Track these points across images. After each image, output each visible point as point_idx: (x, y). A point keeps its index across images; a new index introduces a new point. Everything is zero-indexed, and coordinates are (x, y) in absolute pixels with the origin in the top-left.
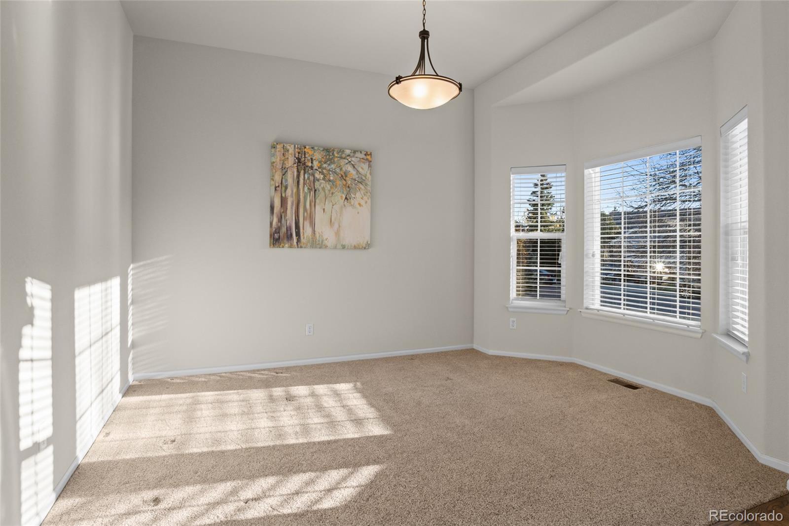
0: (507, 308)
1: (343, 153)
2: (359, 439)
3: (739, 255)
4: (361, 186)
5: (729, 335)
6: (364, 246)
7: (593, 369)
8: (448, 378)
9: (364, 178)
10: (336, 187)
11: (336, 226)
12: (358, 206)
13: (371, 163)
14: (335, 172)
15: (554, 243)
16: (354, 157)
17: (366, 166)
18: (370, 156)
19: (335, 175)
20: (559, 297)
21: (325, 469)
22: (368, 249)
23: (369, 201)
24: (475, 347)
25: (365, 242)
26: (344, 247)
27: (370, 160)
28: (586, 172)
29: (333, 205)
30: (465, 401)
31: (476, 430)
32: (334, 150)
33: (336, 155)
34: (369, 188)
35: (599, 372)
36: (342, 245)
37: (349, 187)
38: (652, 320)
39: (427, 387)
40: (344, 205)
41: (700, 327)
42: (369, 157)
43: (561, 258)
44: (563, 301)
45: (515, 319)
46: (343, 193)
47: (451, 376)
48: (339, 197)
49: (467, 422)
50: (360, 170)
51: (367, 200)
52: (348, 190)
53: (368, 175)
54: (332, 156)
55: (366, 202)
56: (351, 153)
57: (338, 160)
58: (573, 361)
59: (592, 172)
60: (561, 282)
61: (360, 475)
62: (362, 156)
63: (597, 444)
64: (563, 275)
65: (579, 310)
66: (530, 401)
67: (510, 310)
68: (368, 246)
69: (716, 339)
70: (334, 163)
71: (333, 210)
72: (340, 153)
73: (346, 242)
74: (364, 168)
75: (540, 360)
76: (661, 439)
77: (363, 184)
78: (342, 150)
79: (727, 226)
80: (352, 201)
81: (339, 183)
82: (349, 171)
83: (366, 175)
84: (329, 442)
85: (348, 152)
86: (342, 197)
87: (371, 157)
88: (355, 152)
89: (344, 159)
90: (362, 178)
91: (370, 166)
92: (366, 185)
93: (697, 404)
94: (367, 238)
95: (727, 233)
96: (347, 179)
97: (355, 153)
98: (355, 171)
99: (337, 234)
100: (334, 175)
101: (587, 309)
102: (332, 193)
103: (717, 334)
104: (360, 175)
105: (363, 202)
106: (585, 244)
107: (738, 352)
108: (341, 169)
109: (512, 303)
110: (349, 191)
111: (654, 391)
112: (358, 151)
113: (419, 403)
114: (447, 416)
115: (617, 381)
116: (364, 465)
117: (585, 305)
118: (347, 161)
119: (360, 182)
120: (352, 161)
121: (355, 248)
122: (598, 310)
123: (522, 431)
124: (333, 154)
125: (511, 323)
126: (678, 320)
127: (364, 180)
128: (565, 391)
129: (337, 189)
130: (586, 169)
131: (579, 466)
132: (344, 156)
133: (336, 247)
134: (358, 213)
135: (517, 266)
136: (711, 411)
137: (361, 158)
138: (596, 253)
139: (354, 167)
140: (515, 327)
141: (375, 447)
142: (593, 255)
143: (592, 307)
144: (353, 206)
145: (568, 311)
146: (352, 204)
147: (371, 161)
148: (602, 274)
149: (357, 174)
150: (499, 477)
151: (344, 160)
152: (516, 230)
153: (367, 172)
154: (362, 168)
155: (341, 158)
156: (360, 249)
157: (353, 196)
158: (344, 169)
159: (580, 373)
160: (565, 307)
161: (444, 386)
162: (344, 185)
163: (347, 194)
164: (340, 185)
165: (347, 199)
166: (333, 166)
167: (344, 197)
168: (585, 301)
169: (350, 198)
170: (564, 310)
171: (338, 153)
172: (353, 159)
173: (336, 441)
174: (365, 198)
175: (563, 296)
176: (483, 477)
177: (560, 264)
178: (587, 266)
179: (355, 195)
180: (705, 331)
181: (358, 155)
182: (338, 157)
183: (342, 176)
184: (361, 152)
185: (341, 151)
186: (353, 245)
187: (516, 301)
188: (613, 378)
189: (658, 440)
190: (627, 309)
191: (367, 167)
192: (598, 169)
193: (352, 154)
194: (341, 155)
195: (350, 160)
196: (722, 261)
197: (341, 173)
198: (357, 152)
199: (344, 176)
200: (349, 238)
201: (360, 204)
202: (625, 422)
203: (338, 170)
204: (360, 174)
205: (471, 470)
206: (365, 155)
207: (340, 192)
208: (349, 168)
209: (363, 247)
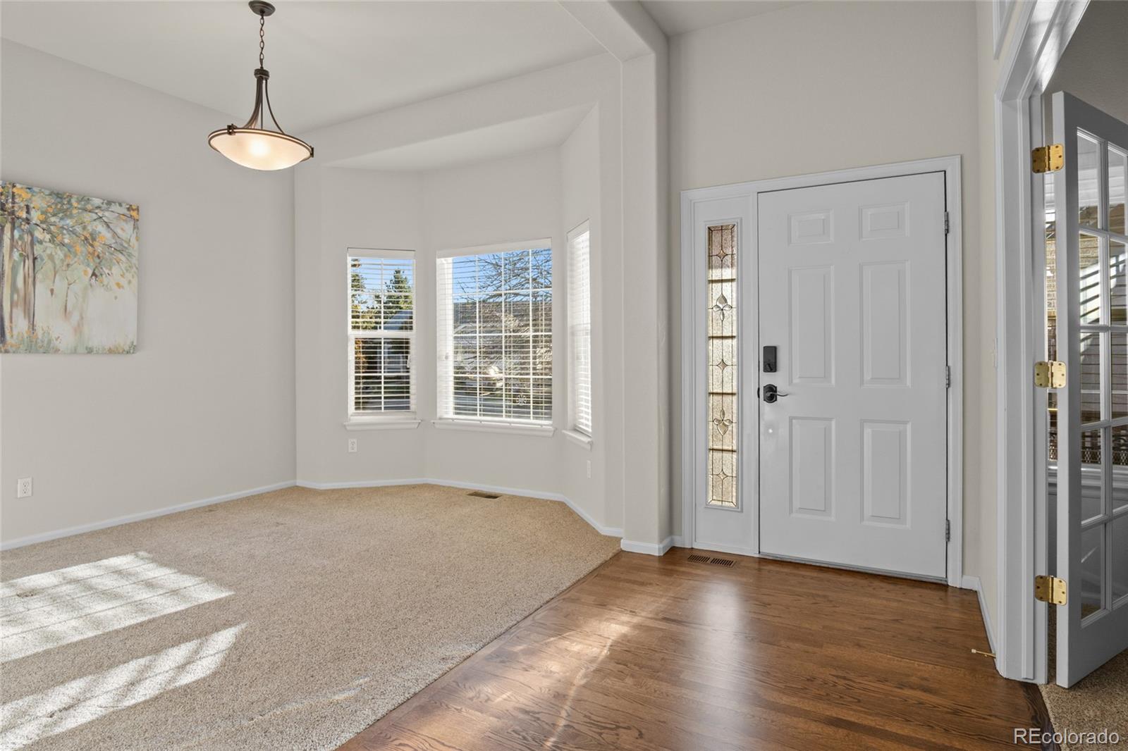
0: (345, 426)
1: (88, 203)
2: (187, 610)
3: (582, 355)
4: (120, 256)
5: (576, 429)
6: (127, 348)
7: (449, 487)
8: (278, 523)
9: (126, 245)
10: (76, 255)
11: (75, 317)
12: (115, 287)
13: (138, 223)
14: (74, 232)
15: (402, 343)
16: (108, 211)
17: (129, 227)
18: (136, 212)
19: (74, 236)
20: (408, 408)
21: (157, 651)
22: (133, 353)
23: (135, 281)
24: (300, 482)
25: (128, 343)
26: (90, 351)
27: (136, 218)
28: (439, 261)
29: (70, 284)
30: (313, 542)
31: (340, 567)
32: (70, 196)
33: (75, 204)
34: (134, 261)
35: (456, 488)
36: (87, 348)
37: (99, 257)
38: (508, 424)
39: (254, 537)
40: (91, 285)
41: (551, 425)
42: (134, 214)
43: (410, 361)
44: (413, 412)
45: (355, 441)
46: (88, 265)
47: (280, 520)
48: (81, 272)
49: (326, 562)
50: (119, 231)
51: (131, 279)
52: (98, 261)
53: (133, 240)
54: (68, 206)
55: (130, 282)
56: (103, 203)
57: (78, 213)
58: (425, 482)
59: (444, 262)
60: (410, 390)
61: (212, 642)
62: (123, 210)
63: (472, 550)
64: (413, 381)
65: (433, 421)
66: (392, 528)
67: (348, 428)
68: (132, 349)
69: (564, 434)
70: (71, 216)
71: (69, 291)
72: (83, 203)
73: (94, 343)
74: (125, 230)
75: (387, 487)
76: (526, 535)
77: (124, 253)
78: (86, 198)
79: (572, 327)
80: (105, 279)
81: (81, 249)
82: (100, 233)
83: (130, 240)
84: (141, 624)
85: (97, 202)
86: (85, 272)
87: (138, 214)
88: (109, 203)
89: (90, 212)
90: (122, 245)
91: (135, 227)
92: (129, 256)
93: (551, 501)
94: (132, 337)
95: (573, 334)
96: (96, 244)
97: (110, 205)
98: (109, 232)
99: (78, 329)
100: (69, 234)
101: (440, 419)
102: (68, 265)
103: (566, 430)
104: (118, 240)
105: (123, 282)
106: (438, 344)
107: (583, 442)
108: (84, 228)
109: (350, 420)
110: (99, 263)
111: (513, 497)
112: (115, 203)
113: (252, 557)
114: (297, 562)
115: (476, 494)
116: (212, 633)
117: (438, 415)
118: (95, 216)
119: (119, 251)
120: (105, 216)
121: (111, 351)
122: (453, 419)
123: (393, 557)
124: (69, 202)
125: (350, 446)
126: (532, 421)
127: (126, 248)
128: (426, 511)
129: (76, 259)
130: (438, 258)
131: (460, 572)
132: (89, 207)
133: (75, 350)
134: (116, 298)
135: (356, 372)
136: (562, 505)
137: (121, 213)
138: (449, 354)
139: (108, 226)
140: (355, 450)
141: (217, 613)
142: (447, 358)
143: (446, 416)
144: (107, 288)
145: (420, 423)
146: (105, 283)
147: (138, 220)
148: (456, 378)
149: (113, 237)
150: (386, 600)
151: (90, 214)
152: (354, 327)
153: (131, 236)
154: (122, 229)
155: (85, 210)
156: (119, 353)
157: (107, 271)
158: (89, 228)
159: (436, 492)
160: (415, 419)
161: (277, 533)
162: (89, 253)
163: (96, 267)
164: (82, 252)
165: (96, 276)
166: (69, 222)
167: (90, 272)
168: (438, 410)
169: (101, 275)
170: (413, 423)
171: (79, 201)
172: (107, 214)
173: (154, 620)
174: (128, 275)
175: (413, 406)
176: (368, 604)
177: (408, 369)
178: (440, 370)
179: (110, 269)
180: (556, 429)
181: (115, 208)
182: (79, 209)
183: (86, 239)
184: (120, 205)
185: (84, 199)
186: (107, 347)
187: (356, 417)
188: (471, 492)
189: (524, 536)
190: (484, 415)
191: (132, 229)
192: (450, 260)
193: (104, 206)
194: (85, 205)
195: (100, 215)
196: (569, 360)
197: (85, 233)
198: (113, 204)
199: (90, 240)
200: (98, 336)
201: (118, 284)
202: (493, 528)
203: (79, 229)
204: (118, 237)
205: (352, 602)
206: (128, 209)
207: (83, 264)
208: (100, 228)
209: (124, 350)
